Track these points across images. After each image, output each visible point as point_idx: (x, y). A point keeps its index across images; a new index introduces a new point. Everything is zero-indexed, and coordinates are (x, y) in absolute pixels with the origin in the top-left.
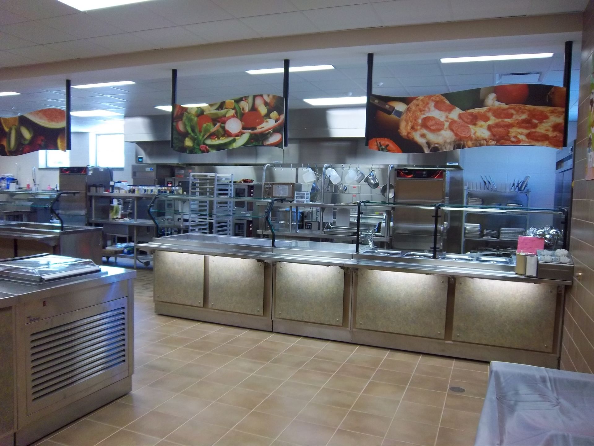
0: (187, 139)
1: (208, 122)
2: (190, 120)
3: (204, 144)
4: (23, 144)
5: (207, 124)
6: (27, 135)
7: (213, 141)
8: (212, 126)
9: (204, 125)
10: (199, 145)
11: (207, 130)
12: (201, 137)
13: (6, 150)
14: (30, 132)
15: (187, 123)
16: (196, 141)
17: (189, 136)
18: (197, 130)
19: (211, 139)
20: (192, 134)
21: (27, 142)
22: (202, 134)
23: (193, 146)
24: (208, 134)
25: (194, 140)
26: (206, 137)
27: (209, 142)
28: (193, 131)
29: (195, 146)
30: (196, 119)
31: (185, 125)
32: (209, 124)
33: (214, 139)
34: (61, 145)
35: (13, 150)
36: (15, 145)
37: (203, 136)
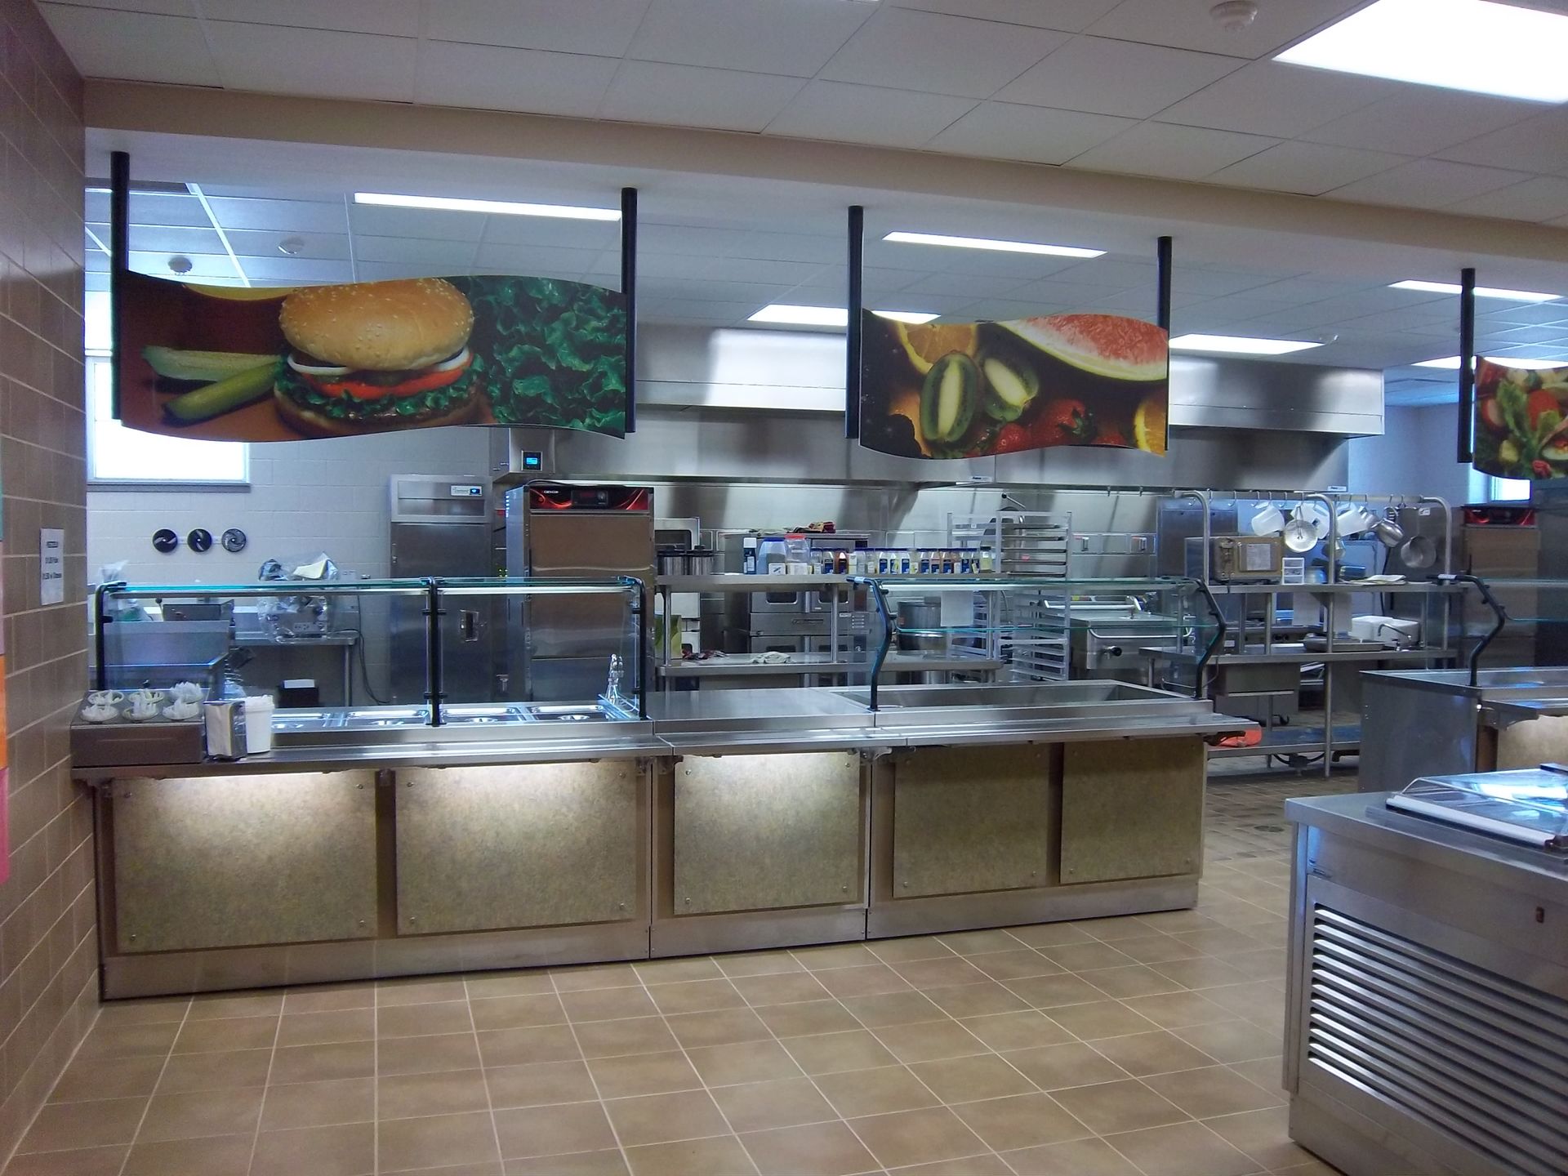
0: (1505, 444)
1: (1551, 409)
2: (1513, 398)
3: (1543, 458)
4: (994, 422)
5: (1549, 411)
6: (1013, 390)
7: (1560, 451)
8: (1558, 418)
9: (1543, 414)
10: (1530, 459)
11: (1547, 427)
12: (1534, 442)
13: (917, 437)
14: (1027, 385)
15: (1505, 405)
16: (1525, 451)
17: (1511, 436)
18: (1527, 425)
19: (1557, 447)
20: (1517, 434)
21: (1011, 416)
22: (1538, 435)
23: (1519, 461)
24: (1550, 435)
25: (1520, 446)
26: (1545, 441)
27: (1552, 454)
28: (1519, 424)
29: (1523, 462)
30: (1524, 397)
31: (1501, 411)
32: (1552, 412)
33: (1562, 448)
34: (1147, 433)
35: (948, 439)
36: (958, 422)
37: (1540, 439)
